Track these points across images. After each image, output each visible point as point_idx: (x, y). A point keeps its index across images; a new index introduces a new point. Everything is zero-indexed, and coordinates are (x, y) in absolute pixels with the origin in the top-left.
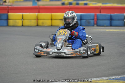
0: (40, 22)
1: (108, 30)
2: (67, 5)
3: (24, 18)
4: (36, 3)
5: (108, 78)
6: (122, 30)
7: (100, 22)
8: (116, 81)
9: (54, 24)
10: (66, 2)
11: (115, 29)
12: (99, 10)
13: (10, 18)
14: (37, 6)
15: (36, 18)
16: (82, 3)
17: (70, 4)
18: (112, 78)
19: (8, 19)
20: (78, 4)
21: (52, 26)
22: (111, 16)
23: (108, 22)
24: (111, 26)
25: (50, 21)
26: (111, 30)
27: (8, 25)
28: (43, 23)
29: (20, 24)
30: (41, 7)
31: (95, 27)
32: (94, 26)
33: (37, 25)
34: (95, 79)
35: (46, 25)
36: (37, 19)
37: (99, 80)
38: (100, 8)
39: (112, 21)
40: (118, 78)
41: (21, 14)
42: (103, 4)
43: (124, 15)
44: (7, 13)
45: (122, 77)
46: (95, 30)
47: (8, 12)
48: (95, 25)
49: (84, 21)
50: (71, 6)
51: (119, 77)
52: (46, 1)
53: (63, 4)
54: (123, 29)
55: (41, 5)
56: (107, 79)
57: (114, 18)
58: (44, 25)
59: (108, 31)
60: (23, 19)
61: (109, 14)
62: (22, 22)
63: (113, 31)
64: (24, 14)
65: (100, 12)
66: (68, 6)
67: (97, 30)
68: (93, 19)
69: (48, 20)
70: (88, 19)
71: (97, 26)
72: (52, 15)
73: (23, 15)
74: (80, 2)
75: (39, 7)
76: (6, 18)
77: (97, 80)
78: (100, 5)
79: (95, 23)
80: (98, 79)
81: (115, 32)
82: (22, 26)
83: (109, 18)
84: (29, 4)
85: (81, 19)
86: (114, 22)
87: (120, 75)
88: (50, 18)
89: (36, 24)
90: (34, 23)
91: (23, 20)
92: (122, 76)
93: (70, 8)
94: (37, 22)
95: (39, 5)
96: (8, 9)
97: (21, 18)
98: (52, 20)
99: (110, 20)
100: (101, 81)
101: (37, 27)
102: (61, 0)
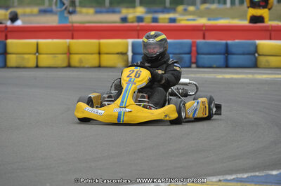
0: (75, 60)
1: (220, 76)
2: (132, 22)
3: (40, 51)
4: (66, 18)
5: (221, 178)
6: (250, 76)
7: (204, 59)
8: (239, 184)
9: (104, 63)
11: (237, 73)
12: (201, 33)
13: (10, 49)
14: (70, 24)
15: (66, 51)
16: (165, 19)
17: (140, 19)
18: (229, 177)
19: (5, 53)
20: (155, 20)
21: (99, 67)
22: (227, 45)
23: (221, 58)
24: (227, 66)
25: (96, 56)
26: (228, 76)
27: (5, 66)
28: (81, 61)
29: (32, 63)
30: (76, 27)
31: (194, 69)
32: (190, 67)
33: (69, 66)
35: (87, 65)
36: (69, 53)
38: (204, 28)
39: (230, 56)
40: (242, 178)
41: (34, 41)
42: (209, 20)
43: (255, 43)
44: (3, 40)
45: (251, 176)
46: (192, 76)
47: (6, 39)
48: (194, 65)
50: (141, 24)
51: (245, 176)
52: (87, 14)
53: (124, 20)
54: (253, 74)
55: (76, 23)
56: (220, 181)
57: (233, 50)
58: (83, 65)
59: (220, 79)
60: (37, 52)
61: (224, 42)
62: (37, 58)
63: (232, 79)
64: (40, 41)
65: (204, 38)
66: (136, 24)
68: (190, 53)
69: (92, 54)
70: (177, 51)
71: (198, 67)
72: (99, 44)
73: (37, 44)
74: (161, 16)
75: (73, 26)
76: (1, 50)
78: (202, 21)
79: (193, 60)
81: (236, 79)
82: (37, 67)
83: (223, 50)
84: (52, 21)
86: (234, 59)
87: (246, 173)
89: (65, 64)
90: (61, 60)
91: (39, 54)
92: (253, 174)
93: (138, 28)
94: (69, 59)
95: (73, 23)
97: (35, 51)
98: (99, 53)
99: (224, 54)
101: (68, 69)
102: (120, 12)
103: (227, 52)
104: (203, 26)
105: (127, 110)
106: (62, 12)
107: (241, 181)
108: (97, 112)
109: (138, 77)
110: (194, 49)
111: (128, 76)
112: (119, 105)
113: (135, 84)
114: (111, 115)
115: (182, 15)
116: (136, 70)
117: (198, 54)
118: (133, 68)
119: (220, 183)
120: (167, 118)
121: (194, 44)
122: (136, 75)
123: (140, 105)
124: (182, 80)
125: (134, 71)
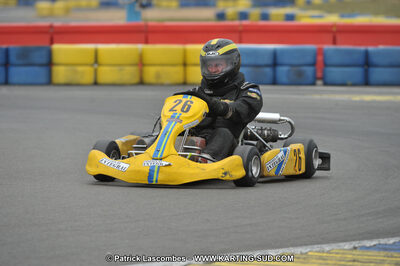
0: (150, 73)
1: (357, 98)
2: (233, 20)
3: (101, 59)
4: (138, 14)
5: (356, 244)
7: (334, 73)
8: (383, 253)
9: (192, 79)
10: (230, 11)
11: (380, 94)
12: (330, 36)
13: (57, 58)
14: (141, 23)
15: (137, 60)
16: (278, 15)
18: (368, 243)
19: (49, 64)
21: (185, 83)
22: (367, 53)
23: (357, 72)
24: (366, 82)
25: (180, 69)
26: (368, 98)
27: (49, 82)
28: (158, 75)
29: (89, 79)
30: (153, 26)
31: (320, 87)
32: (314, 84)
33: (141, 83)
34: (316, 248)
35: (166, 80)
36: (141, 63)
37: (328, 252)
38: (334, 29)
39: (372, 70)
40: (386, 244)
41: (91, 47)
42: (342, 16)
44: (47, 45)
46: (317, 97)
47: (52, 42)
48: (319, 82)
49: (285, 69)
50: (245, 22)
51: (392, 241)
52: (168, 8)
53: (221, 16)
55: (151, 23)
56: (355, 248)
57: (375, 59)
58: (160, 81)
59: (356, 102)
60: (96, 61)
61: (362, 48)
62: (96, 71)
63: (374, 101)
64: (101, 47)
65: (334, 43)
67: (325, 97)
68: (314, 64)
69: (174, 65)
70: (296, 62)
71: (325, 84)
72: (185, 51)
73: (96, 52)
74: (273, 11)
75: (147, 26)
76: (44, 60)
77: (323, 252)
78: (332, 19)
79: (319, 74)
80: (327, 248)
82: (96, 83)
83: (361, 60)
84: (117, 17)
85: (275, 64)
86: (377, 74)
87: (392, 237)
88: (180, 60)
89: (136, 80)
90: (129, 74)
91: (100, 65)
94: (141, 72)
95: (146, 20)
96: (51, 30)
97: (93, 61)
98: (185, 65)
99: (362, 66)
100: (337, 253)
101: (140, 87)
102: (214, 5)
103: (367, 62)
104: (332, 26)
105: (164, 163)
106: (131, 6)
107: (385, 249)
108: (119, 167)
109: (187, 111)
110: (320, 58)
111: (171, 110)
112: (152, 155)
113: (181, 121)
114: (139, 172)
115: (303, 9)
116: (184, 100)
117: (326, 65)
118: (180, 97)
119: (354, 252)
120: (227, 177)
121: (320, 52)
122: (183, 107)
123: (185, 156)
124: (261, 115)
125: (181, 101)
